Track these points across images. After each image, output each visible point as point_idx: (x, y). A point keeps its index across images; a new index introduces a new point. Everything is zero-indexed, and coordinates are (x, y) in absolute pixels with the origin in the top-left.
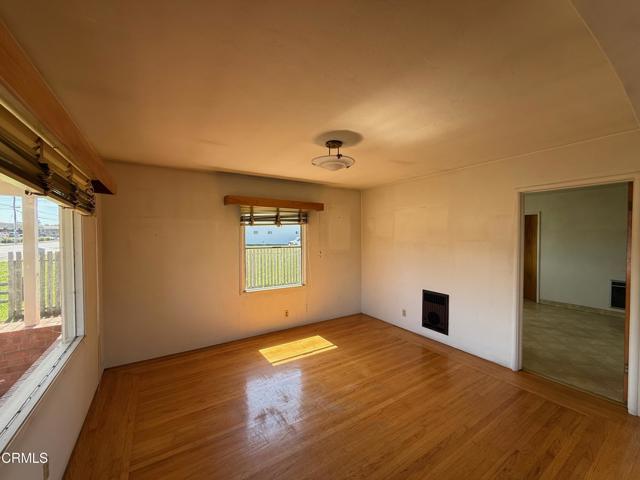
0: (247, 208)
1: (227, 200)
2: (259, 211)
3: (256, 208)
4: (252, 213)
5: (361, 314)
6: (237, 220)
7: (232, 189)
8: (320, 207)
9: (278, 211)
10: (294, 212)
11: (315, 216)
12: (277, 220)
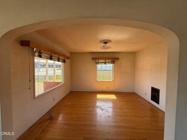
0: (97, 60)
1: (93, 59)
2: (100, 61)
3: (99, 60)
4: (98, 61)
5: (134, 93)
6: (95, 63)
7: (94, 56)
8: (118, 59)
9: (105, 61)
10: (110, 60)
11: (117, 61)
12: (105, 63)
